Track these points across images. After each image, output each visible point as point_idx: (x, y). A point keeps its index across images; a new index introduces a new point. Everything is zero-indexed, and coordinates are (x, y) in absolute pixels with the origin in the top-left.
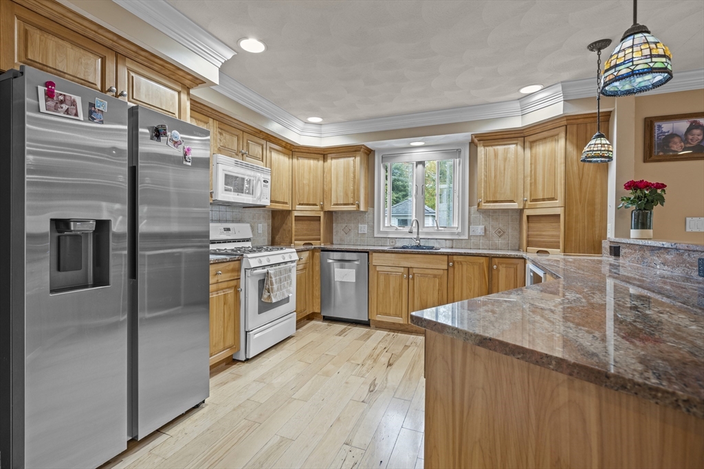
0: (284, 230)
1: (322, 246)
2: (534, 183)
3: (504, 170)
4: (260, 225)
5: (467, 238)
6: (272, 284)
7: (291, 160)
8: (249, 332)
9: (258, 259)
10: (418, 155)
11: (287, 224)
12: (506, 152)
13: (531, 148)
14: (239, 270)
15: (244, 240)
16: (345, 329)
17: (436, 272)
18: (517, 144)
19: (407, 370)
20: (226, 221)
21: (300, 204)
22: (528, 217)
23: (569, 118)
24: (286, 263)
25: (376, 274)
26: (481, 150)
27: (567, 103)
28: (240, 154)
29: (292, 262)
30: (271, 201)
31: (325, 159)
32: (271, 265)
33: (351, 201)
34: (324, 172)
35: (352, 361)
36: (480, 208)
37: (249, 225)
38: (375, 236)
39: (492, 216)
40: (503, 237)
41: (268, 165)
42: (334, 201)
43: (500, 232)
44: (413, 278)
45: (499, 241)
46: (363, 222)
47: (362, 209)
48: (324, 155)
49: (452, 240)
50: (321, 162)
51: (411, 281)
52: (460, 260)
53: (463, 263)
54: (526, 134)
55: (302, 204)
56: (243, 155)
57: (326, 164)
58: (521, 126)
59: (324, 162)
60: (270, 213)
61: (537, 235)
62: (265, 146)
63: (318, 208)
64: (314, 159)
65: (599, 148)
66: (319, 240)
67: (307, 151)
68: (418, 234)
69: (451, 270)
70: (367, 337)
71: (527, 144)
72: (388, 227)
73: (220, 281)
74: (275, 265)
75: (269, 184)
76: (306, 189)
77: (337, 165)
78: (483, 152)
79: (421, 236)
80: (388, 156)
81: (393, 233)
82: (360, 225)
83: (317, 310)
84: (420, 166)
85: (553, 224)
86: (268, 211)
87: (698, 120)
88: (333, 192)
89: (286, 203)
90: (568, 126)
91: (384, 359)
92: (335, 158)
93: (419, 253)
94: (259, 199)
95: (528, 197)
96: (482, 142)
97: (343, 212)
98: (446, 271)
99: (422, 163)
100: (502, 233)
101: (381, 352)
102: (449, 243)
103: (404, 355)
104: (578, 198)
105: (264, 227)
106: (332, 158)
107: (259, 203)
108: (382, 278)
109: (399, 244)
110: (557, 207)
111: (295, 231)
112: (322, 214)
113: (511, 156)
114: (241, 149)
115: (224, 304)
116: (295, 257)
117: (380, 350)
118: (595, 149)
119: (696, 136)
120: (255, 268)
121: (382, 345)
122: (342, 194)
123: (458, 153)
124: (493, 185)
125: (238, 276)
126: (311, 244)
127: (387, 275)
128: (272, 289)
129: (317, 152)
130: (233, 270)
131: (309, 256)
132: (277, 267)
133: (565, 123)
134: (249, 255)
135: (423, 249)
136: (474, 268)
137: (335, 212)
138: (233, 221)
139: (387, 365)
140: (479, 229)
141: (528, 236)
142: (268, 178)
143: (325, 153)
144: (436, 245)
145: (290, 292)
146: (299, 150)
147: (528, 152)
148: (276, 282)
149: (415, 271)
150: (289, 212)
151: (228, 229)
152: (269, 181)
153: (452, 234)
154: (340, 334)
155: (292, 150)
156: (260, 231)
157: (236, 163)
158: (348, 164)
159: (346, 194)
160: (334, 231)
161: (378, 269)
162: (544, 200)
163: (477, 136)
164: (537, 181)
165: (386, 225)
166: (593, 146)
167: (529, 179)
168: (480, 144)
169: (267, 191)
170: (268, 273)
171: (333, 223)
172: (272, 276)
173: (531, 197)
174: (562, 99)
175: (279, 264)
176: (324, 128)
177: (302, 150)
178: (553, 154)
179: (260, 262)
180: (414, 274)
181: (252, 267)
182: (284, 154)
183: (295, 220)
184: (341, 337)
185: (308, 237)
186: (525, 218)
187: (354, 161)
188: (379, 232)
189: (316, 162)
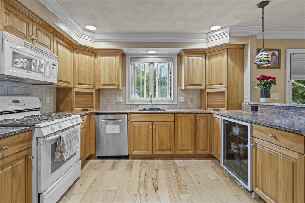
0: (67, 101)
1: (95, 111)
2: (211, 76)
3: (197, 69)
4: (47, 98)
5: (176, 103)
6: (64, 146)
7: (72, 54)
8: (42, 194)
9: (50, 127)
10: (151, 59)
11: (69, 97)
12: (197, 60)
13: (209, 59)
14: (31, 139)
15: (33, 110)
16: (114, 163)
17: (168, 123)
18: (202, 57)
19: (169, 191)
20: (15, 95)
21: (79, 84)
22: (208, 93)
23: (229, 45)
24: (73, 126)
25: (133, 127)
26: (186, 58)
27: (231, 38)
28: (30, 39)
29: (78, 124)
30: (58, 81)
31: (96, 56)
32: (62, 131)
33: (114, 83)
34: (95, 64)
35: (131, 193)
36: (186, 88)
37: (38, 98)
38: (127, 103)
39: (188, 92)
40: (192, 103)
41: (55, 53)
42: (102, 82)
43: (191, 100)
44: (155, 128)
45: (191, 105)
46: (119, 96)
47: (120, 88)
48: (95, 53)
49: (169, 105)
50: (93, 58)
51: (154, 129)
52: (180, 116)
53: (182, 117)
54: (206, 52)
55: (81, 84)
56: (32, 40)
57: (96, 59)
58: (206, 47)
59: (95, 58)
60: (55, 90)
61: (213, 102)
62: (52, 39)
63: (91, 86)
64: (89, 55)
65: (267, 56)
66: (92, 107)
67: (84, 49)
68: (152, 102)
69: (176, 122)
70: (130, 168)
71: (207, 57)
72: (134, 98)
73: (6, 156)
74: (65, 129)
75: (57, 67)
76: (84, 74)
77: (105, 61)
78: (187, 60)
79: (153, 103)
80: (135, 58)
81: (137, 101)
82: (117, 98)
83: (93, 153)
84: (152, 65)
85: (221, 96)
86: (54, 88)
87: (275, 52)
88: (101, 77)
89: (69, 83)
90: (228, 49)
91: (150, 185)
92: (103, 56)
93: (159, 113)
94: (49, 77)
95: (207, 83)
96: (186, 54)
97: (106, 89)
98: (173, 123)
99: (153, 63)
100: (192, 100)
101: (145, 178)
102: (167, 107)
103: (159, 177)
104: (233, 84)
105: (50, 100)
106: (101, 56)
107: (48, 81)
108: (137, 129)
109: (141, 108)
110: (223, 88)
111: (76, 102)
112: (94, 91)
113: (200, 62)
114: (30, 34)
115: (13, 177)
116: (80, 121)
117: (144, 177)
118: (265, 57)
119: (274, 59)
120: (48, 136)
121: (143, 173)
122: (108, 78)
123: (171, 60)
124: (192, 77)
125: (29, 145)
126: (87, 110)
127: (140, 126)
128: (64, 150)
129: (90, 51)
130: (23, 141)
131: (87, 118)
132: (67, 131)
133: (227, 47)
134: (41, 125)
135: (155, 110)
136: (188, 120)
137: (101, 89)
138: (22, 95)
139: (154, 190)
140: (182, 99)
141: (208, 102)
142: (56, 62)
143: (96, 52)
144: (161, 108)
145: (77, 148)
146: (78, 48)
147: (207, 61)
148: (67, 143)
149: (156, 123)
150: (71, 89)
151: (18, 102)
152: (57, 65)
153: (169, 101)
154: (112, 168)
155: (73, 47)
156: (47, 102)
157: (26, 45)
158: (112, 60)
159: (110, 78)
160: (101, 101)
161: (134, 123)
162: (216, 84)
163: (184, 51)
164: (213, 75)
165: (133, 97)
166: (263, 55)
167: (208, 74)
168: (185, 55)
169: (55, 72)
170: (60, 137)
171: (100, 96)
172: (64, 139)
173: (209, 83)
174: (228, 35)
175: (68, 128)
176: (96, 36)
177: (80, 48)
178: (221, 62)
179: (53, 129)
180: (156, 125)
181: (45, 135)
182: (68, 48)
183: (76, 94)
184: (114, 171)
185: (85, 105)
186: (206, 93)
187: (116, 59)
188: (129, 101)
189: (90, 57)
